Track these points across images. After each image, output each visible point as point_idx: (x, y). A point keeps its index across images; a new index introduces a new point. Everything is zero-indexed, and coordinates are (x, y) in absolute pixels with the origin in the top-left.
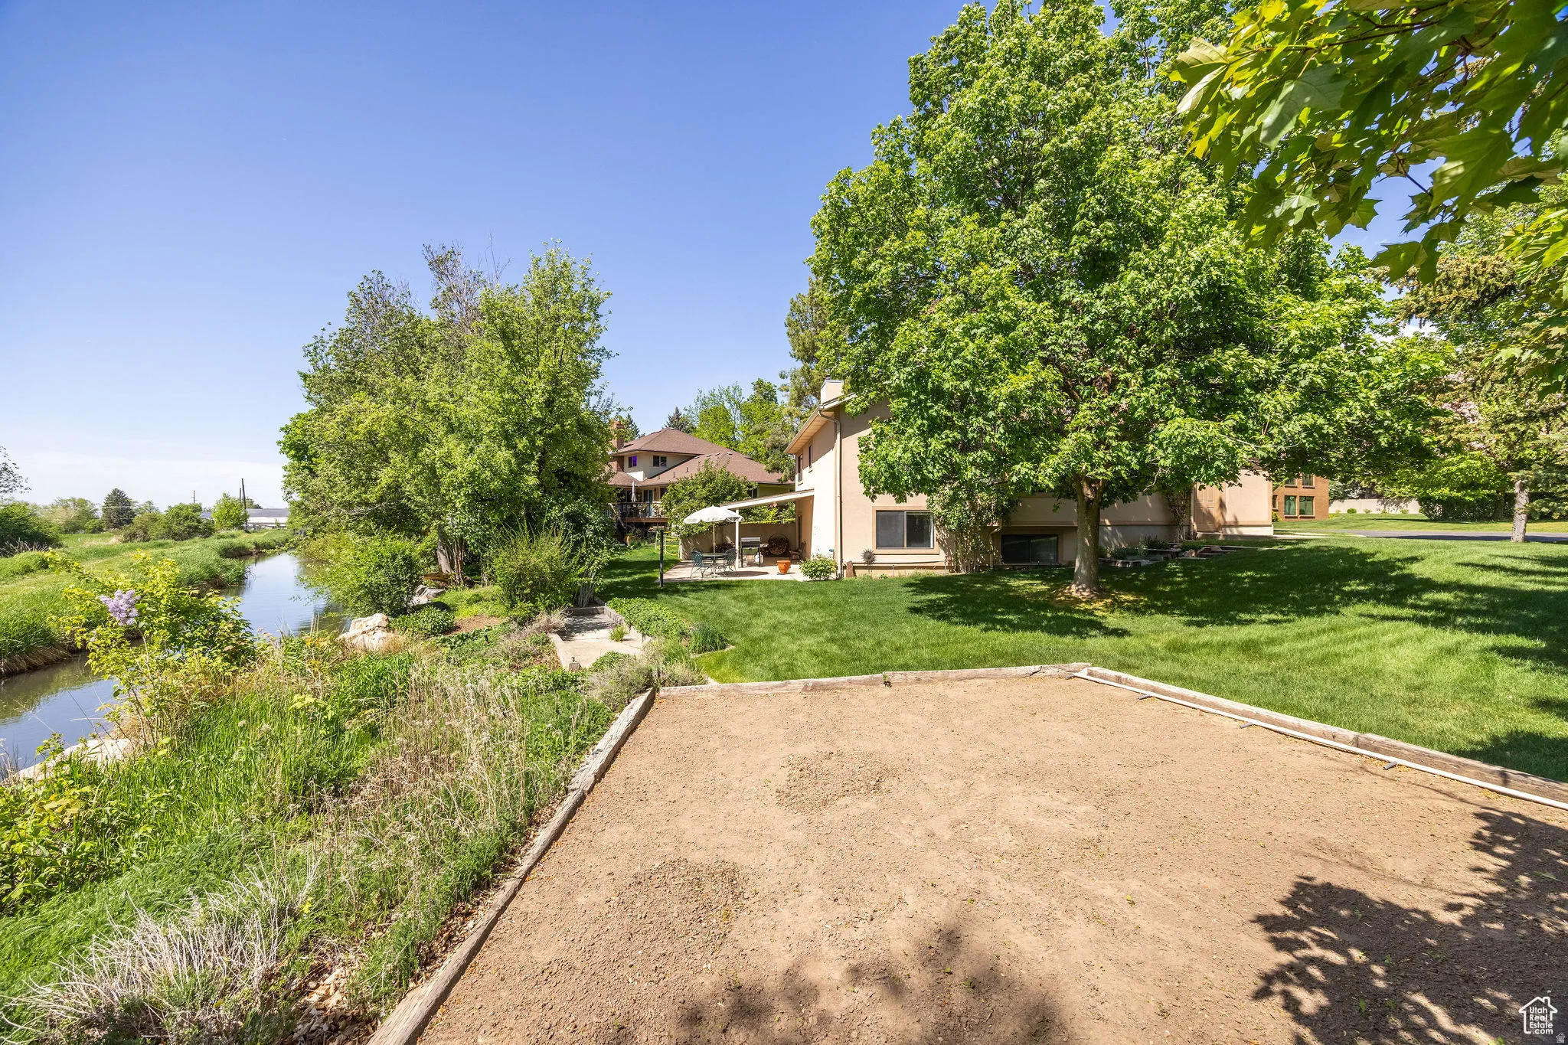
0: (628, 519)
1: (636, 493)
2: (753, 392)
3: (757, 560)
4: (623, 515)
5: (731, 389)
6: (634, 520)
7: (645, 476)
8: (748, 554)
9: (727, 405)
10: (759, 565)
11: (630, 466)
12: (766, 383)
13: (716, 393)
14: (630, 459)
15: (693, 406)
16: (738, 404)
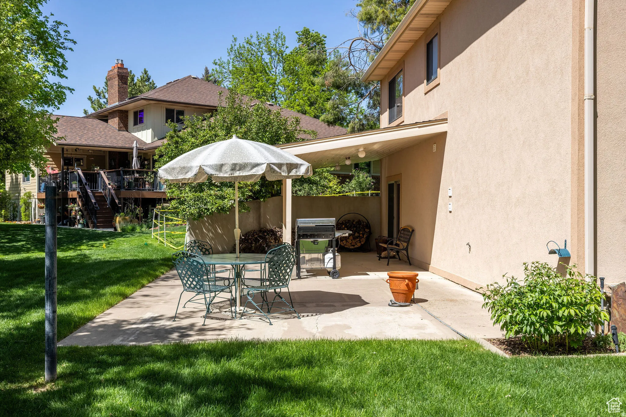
0: (124, 193)
1: (139, 157)
2: (297, 45)
3: (329, 265)
4: (118, 189)
5: (272, 37)
6: (134, 194)
7: (155, 135)
8: (310, 252)
9: (266, 58)
10: (334, 274)
11: (135, 124)
12: (312, 33)
13: (254, 40)
14: (136, 113)
15: (225, 59)
16: (280, 54)
